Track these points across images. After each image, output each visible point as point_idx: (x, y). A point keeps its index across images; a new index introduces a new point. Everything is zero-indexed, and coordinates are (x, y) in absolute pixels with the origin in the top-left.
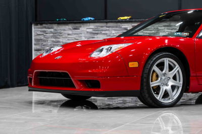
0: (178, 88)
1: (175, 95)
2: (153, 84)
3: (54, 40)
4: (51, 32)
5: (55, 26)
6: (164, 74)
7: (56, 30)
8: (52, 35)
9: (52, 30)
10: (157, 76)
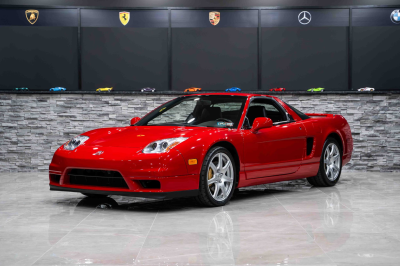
0: (229, 184)
1: (228, 191)
2: (210, 182)
3: (12, 114)
4: (8, 105)
5: (14, 97)
6: (218, 171)
7: (14, 102)
8: (9, 107)
9: (10, 101)
10: (213, 173)
